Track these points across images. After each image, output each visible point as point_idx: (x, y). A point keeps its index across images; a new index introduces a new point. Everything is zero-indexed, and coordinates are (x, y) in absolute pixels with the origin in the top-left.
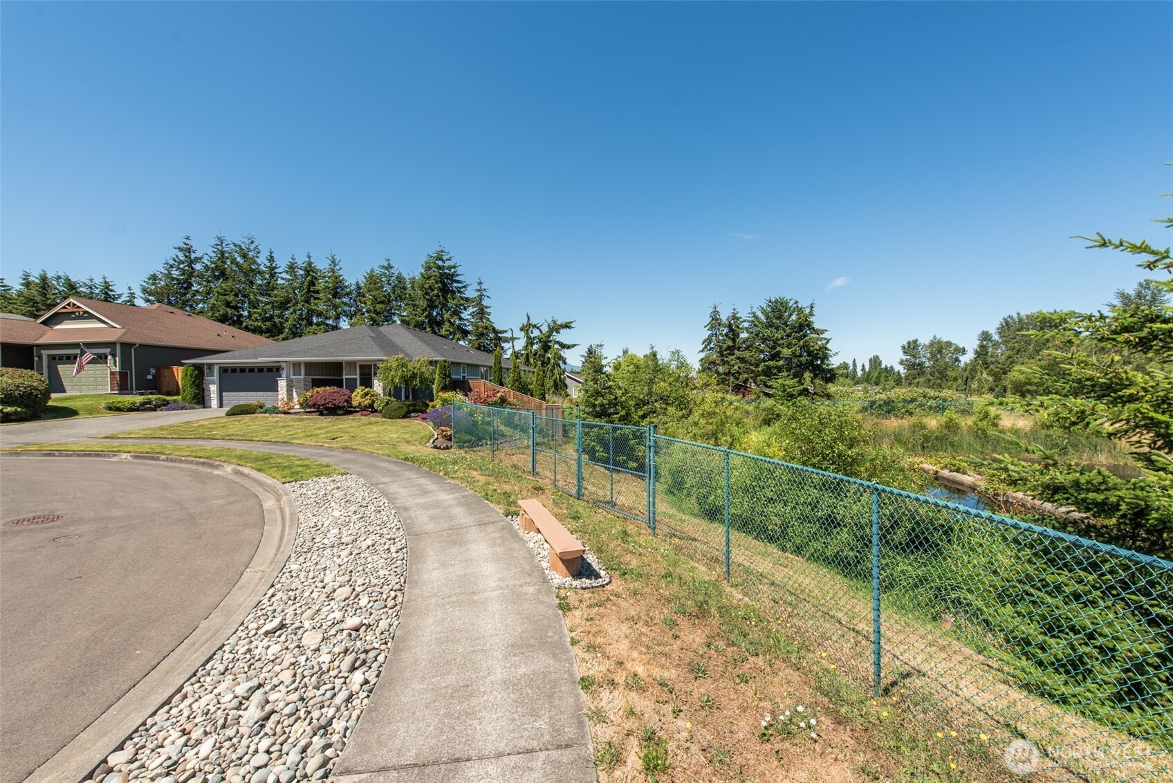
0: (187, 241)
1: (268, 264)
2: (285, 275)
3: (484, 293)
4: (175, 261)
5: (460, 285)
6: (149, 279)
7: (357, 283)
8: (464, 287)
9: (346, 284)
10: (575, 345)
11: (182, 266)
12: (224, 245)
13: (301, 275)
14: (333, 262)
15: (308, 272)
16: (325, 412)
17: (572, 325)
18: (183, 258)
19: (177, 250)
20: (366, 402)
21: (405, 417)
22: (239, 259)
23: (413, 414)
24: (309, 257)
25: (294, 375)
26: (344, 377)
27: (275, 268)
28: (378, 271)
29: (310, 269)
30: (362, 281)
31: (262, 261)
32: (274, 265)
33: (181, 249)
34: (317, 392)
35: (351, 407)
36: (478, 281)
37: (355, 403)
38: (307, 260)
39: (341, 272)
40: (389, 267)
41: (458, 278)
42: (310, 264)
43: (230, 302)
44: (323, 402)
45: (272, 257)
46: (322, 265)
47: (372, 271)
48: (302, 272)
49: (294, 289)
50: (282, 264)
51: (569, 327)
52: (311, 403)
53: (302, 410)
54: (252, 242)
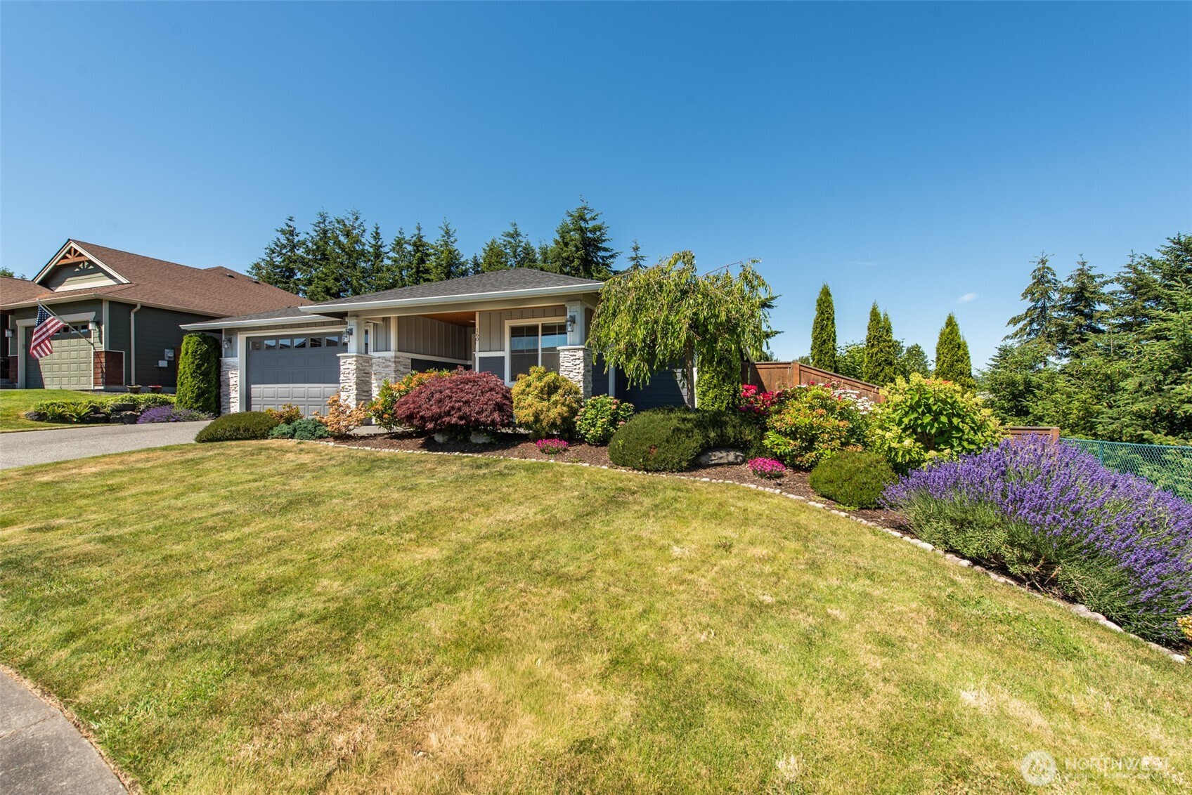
0: (290, 223)
1: (374, 243)
2: (392, 254)
3: (641, 262)
4: (277, 245)
5: (607, 254)
6: (253, 268)
7: (475, 259)
8: (611, 257)
9: (462, 260)
10: (777, 333)
11: (284, 251)
12: (327, 223)
13: (410, 252)
14: (447, 233)
15: (417, 247)
16: (439, 438)
17: (774, 303)
18: (285, 242)
19: (280, 233)
20: (554, 413)
21: (695, 464)
22: (342, 238)
23: (718, 456)
24: (419, 229)
25: (376, 350)
26: (478, 355)
27: (381, 246)
28: (500, 241)
29: (419, 245)
30: (481, 255)
31: (368, 239)
32: (379, 243)
33: (283, 232)
34: (421, 383)
35: (509, 424)
36: (634, 245)
37: (523, 414)
38: (417, 232)
39: (455, 246)
40: (516, 235)
41: (604, 245)
42: (420, 238)
43: (331, 288)
44: (435, 409)
45: (377, 233)
46: (433, 238)
47: (494, 242)
48: (410, 248)
49: (401, 269)
50: (388, 241)
51: (769, 307)
52: (402, 412)
53: (383, 430)
54: (357, 219)
